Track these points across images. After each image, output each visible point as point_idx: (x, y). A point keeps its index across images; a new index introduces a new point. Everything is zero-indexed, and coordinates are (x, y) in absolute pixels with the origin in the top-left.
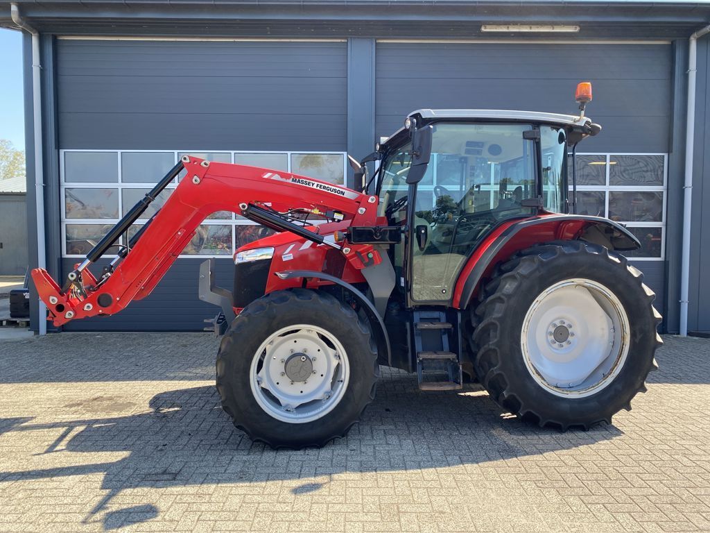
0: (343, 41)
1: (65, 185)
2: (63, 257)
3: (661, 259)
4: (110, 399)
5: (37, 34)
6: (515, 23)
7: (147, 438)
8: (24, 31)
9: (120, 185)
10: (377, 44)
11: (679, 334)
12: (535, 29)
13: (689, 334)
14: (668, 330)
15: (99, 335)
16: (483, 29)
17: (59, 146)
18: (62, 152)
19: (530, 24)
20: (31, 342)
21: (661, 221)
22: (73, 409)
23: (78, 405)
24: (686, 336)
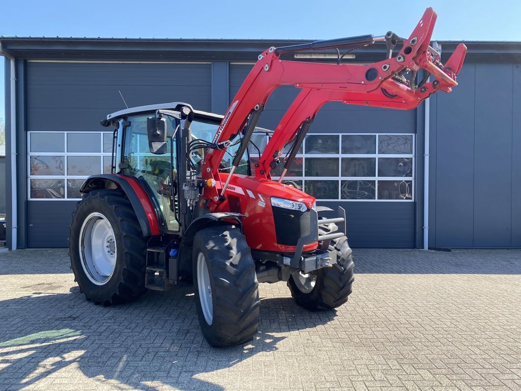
0: (209, 63)
1: (30, 154)
2: (28, 200)
3: (412, 201)
4: (48, 284)
5: (14, 59)
6: (315, 53)
7: (65, 303)
8: (5, 57)
9: (66, 154)
10: (229, 65)
11: (423, 248)
12: (328, 57)
13: (428, 248)
14: (417, 246)
15: (50, 250)
16: (295, 57)
17: (26, 130)
18: (29, 133)
19: (325, 54)
20: (6, 255)
21: (411, 176)
22: (25, 289)
23: (29, 287)
24: (427, 249)
